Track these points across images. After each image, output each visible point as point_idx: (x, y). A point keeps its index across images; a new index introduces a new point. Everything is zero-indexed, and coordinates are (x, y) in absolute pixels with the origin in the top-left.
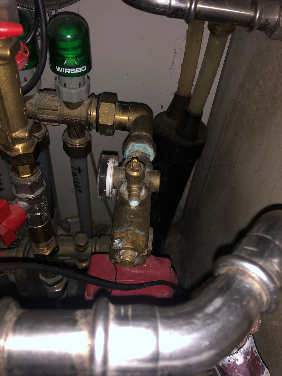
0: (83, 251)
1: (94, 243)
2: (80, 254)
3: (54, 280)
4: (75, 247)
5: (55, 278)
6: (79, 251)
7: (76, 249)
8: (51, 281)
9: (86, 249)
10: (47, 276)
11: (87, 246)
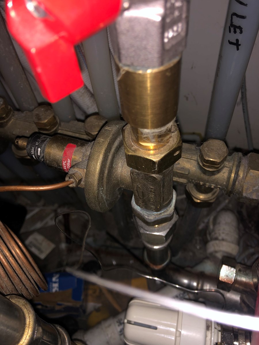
0: (213, 173)
1: (236, 163)
2: (206, 177)
3: (157, 215)
4: (198, 164)
5: (159, 213)
6: (205, 172)
7: (201, 168)
8: (151, 216)
9: (219, 171)
10: (146, 206)
11: (222, 166)
